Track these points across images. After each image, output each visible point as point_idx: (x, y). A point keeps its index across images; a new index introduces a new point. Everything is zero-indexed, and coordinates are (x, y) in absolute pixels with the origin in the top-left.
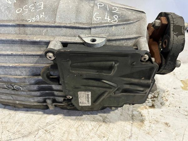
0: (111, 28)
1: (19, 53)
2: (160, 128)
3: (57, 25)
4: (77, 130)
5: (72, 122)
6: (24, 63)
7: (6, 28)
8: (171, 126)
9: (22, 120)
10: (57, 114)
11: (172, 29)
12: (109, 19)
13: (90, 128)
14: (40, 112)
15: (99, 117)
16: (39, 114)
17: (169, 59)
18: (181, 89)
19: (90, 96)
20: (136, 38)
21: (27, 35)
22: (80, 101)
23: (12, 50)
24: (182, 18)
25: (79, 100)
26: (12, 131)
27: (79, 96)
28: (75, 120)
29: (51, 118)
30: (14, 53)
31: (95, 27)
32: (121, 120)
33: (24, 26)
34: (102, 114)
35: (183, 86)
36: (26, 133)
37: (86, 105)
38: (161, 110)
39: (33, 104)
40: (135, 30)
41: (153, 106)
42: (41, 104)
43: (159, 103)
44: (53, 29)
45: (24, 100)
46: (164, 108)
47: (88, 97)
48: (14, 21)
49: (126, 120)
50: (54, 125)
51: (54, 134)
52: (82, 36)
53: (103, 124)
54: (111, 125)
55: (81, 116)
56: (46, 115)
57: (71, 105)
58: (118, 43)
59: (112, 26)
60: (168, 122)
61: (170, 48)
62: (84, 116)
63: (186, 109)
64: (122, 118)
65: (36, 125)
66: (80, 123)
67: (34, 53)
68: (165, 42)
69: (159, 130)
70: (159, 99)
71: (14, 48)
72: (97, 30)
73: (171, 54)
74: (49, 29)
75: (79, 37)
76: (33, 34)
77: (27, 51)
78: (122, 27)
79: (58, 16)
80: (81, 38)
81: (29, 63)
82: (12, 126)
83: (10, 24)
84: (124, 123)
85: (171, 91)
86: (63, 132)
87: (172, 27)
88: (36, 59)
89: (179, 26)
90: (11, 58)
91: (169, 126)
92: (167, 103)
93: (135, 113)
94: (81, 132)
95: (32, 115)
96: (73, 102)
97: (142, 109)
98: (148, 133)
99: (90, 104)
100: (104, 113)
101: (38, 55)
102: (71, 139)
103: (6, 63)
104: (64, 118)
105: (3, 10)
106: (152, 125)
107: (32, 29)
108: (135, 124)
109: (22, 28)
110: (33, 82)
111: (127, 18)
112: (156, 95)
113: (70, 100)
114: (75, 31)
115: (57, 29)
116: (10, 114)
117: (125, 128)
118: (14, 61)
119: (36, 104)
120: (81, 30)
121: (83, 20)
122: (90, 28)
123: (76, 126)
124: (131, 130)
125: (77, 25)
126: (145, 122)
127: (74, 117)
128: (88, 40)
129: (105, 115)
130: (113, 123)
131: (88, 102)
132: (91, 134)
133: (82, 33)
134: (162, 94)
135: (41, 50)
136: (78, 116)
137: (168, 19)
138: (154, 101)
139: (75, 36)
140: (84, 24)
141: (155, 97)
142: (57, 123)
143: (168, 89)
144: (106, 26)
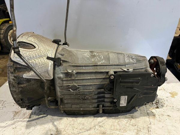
0: (134, 65)
1: (94, 78)
2: (165, 118)
3: (111, 64)
4: (118, 124)
5: (114, 120)
6: (95, 83)
7: (88, 67)
8: (171, 116)
9: (82, 122)
10: (102, 117)
11: (160, 63)
12: (132, 61)
13: (126, 122)
14: (92, 117)
15: (128, 116)
16: (92, 118)
17: (162, 76)
18: (171, 97)
19: (126, 99)
20: (145, 68)
21: (98, 69)
22: (121, 103)
23: (90, 77)
24: (162, 58)
25: (121, 101)
26: (79, 128)
27: (121, 99)
28: (115, 119)
29: (100, 119)
30: (92, 78)
31: (127, 65)
32: (142, 116)
33: (96, 66)
34: (130, 114)
35: (171, 95)
36: (88, 128)
37: (124, 106)
38: (163, 109)
39: (91, 109)
40: (144, 64)
41: (157, 107)
42: (96, 109)
43: (160, 106)
44: (109, 66)
45: (85, 107)
46: (164, 108)
47: (125, 100)
48: (91, 64)
49: (144, 116)
50: (103, 122)
51: (105, 127)
52: (122, 68)
53: (132, 119)
54: (137, 119)
55: (117, 116)
56: (96, 118)
57: (115, 107)
58: (138, 70)
59: (134, 64)
60: (169, 115)
61: (161, 71)
62: (119, 116)
63: (177, 107)
64: (142, 115)
65: (93, 123)
66: (118, 120)
67: (101, 77)
68: (158, 69)
69: (165, 119)
70: (160, 103)
71: (91, 76)
72: (128, 65)
73: (162, 74)
74: (107, 66)
75: (121, 69)
76: (100, 69)
77: (98, 77)
78: (138, 64)
79: (110, 61)
80: (122, 69)
81: (98, 82)
82: (78, 126)
83: (91, 65)
84: (144, 117)
85: (166, 99)
86: (110, 125)
87: (159, 62)
88: (101, 80)
89: (162, 62)
90: (89, 81)
91: (170, 116)
92: (165, 105)
93: (148, 112)
94: (121, 125)
95: (87, 119)
96: (117, 103)
97: (152, 109)
98: (160, 121)
99: (125, 105)
100: (131, 113)
101: (102, 78)
102: (116, 128)
103: (86, 83)
104: (108, 118)
105: (86, 60)
106: (160, 117)
107: (100, 67)
108: (150, 117)
109: (95, 67)
110: (96, 93)
111: (139, 60)
112: (158, 102)
113: (115, 103)
114: (119, 66)
115: (111, 66)
116: (73, 120)
117: (146, 120)
118: (90, 82)
119: (93, 109)
120: (121, 66)
121: (122, 62)
122: (125, 65)
123: (116, 121)
124: (150, 121)
125: (120, 64)
126: (156, 116)
127: (114, 118)
128: (126, 70)
129: (132, 114)
130: (138, 118)
131: (125, 103)
132: (128, 125)
133: (122, 67)
134: (160, 101)
135: (104, 76)
136: (116, 116)
137: (157, 59)
138: (157, 105)
139: (119, 69)
140: (122, 63)
141: (157, 103)
142: (105, 121)
143: (163, 98)
144: (132, 64)
